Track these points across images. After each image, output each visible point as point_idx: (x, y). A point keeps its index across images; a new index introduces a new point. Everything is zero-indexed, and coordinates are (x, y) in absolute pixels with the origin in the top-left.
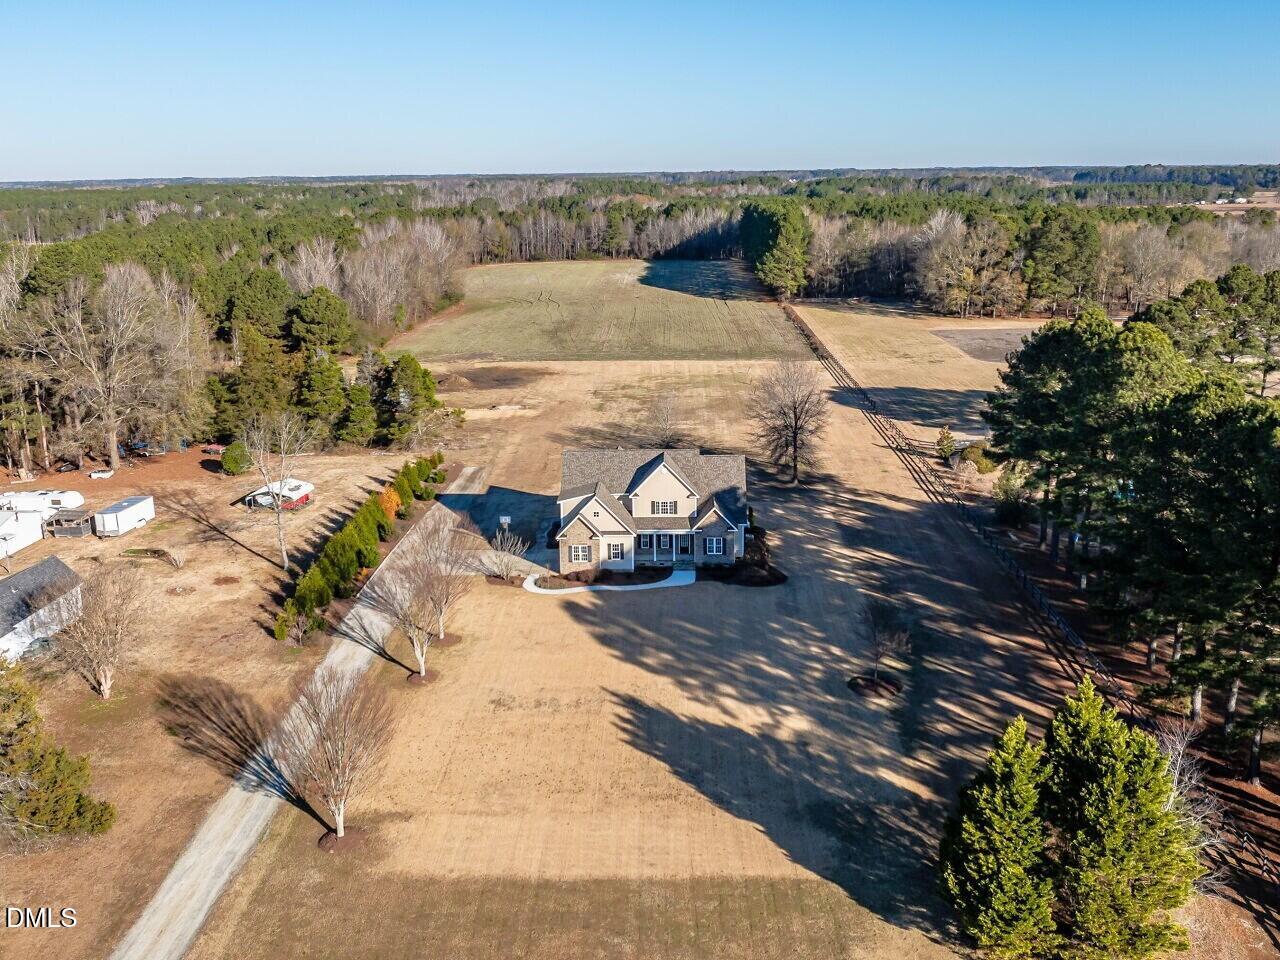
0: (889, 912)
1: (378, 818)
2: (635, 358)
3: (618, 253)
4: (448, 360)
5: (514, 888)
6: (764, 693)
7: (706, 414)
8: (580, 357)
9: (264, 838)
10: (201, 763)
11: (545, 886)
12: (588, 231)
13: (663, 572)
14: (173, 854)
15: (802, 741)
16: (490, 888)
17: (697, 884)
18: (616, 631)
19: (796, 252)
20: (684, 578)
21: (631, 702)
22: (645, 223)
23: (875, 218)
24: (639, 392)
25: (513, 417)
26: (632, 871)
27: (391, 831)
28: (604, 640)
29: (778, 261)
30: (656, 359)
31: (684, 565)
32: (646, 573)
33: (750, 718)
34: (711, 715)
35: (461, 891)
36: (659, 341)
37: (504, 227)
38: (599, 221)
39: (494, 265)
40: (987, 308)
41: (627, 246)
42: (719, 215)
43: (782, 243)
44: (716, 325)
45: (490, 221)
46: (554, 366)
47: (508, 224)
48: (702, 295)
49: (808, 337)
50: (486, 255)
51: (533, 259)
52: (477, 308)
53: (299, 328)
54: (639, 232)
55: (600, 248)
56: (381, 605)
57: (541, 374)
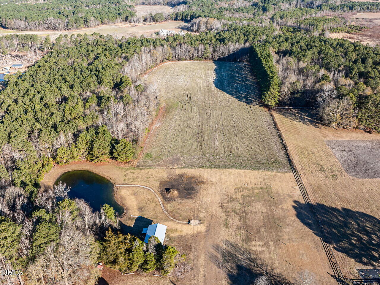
3: (208, 58)
12: (198, 51)
19: (276, 93)
22: (216, 46)
25: (197, 233)
29: (270, 96)
36: (234, 148)
37: (170, 49)
38: (202, 47)
39: (167, 63)
40: (346, 127)
41: (210, 56)
42: (242, 46)
43: (272, 90)
44: (251, 132)
45: (165, 46)
46: (204, 173)
47: (171, 47)
48: (239, 99)
49: (285, 147)
50: (165, 59)
51: (180, 60)
52: (168, 110)
53: (115, 154)
54: (215, 51)
55: (202, 57)
57: (200, 182)
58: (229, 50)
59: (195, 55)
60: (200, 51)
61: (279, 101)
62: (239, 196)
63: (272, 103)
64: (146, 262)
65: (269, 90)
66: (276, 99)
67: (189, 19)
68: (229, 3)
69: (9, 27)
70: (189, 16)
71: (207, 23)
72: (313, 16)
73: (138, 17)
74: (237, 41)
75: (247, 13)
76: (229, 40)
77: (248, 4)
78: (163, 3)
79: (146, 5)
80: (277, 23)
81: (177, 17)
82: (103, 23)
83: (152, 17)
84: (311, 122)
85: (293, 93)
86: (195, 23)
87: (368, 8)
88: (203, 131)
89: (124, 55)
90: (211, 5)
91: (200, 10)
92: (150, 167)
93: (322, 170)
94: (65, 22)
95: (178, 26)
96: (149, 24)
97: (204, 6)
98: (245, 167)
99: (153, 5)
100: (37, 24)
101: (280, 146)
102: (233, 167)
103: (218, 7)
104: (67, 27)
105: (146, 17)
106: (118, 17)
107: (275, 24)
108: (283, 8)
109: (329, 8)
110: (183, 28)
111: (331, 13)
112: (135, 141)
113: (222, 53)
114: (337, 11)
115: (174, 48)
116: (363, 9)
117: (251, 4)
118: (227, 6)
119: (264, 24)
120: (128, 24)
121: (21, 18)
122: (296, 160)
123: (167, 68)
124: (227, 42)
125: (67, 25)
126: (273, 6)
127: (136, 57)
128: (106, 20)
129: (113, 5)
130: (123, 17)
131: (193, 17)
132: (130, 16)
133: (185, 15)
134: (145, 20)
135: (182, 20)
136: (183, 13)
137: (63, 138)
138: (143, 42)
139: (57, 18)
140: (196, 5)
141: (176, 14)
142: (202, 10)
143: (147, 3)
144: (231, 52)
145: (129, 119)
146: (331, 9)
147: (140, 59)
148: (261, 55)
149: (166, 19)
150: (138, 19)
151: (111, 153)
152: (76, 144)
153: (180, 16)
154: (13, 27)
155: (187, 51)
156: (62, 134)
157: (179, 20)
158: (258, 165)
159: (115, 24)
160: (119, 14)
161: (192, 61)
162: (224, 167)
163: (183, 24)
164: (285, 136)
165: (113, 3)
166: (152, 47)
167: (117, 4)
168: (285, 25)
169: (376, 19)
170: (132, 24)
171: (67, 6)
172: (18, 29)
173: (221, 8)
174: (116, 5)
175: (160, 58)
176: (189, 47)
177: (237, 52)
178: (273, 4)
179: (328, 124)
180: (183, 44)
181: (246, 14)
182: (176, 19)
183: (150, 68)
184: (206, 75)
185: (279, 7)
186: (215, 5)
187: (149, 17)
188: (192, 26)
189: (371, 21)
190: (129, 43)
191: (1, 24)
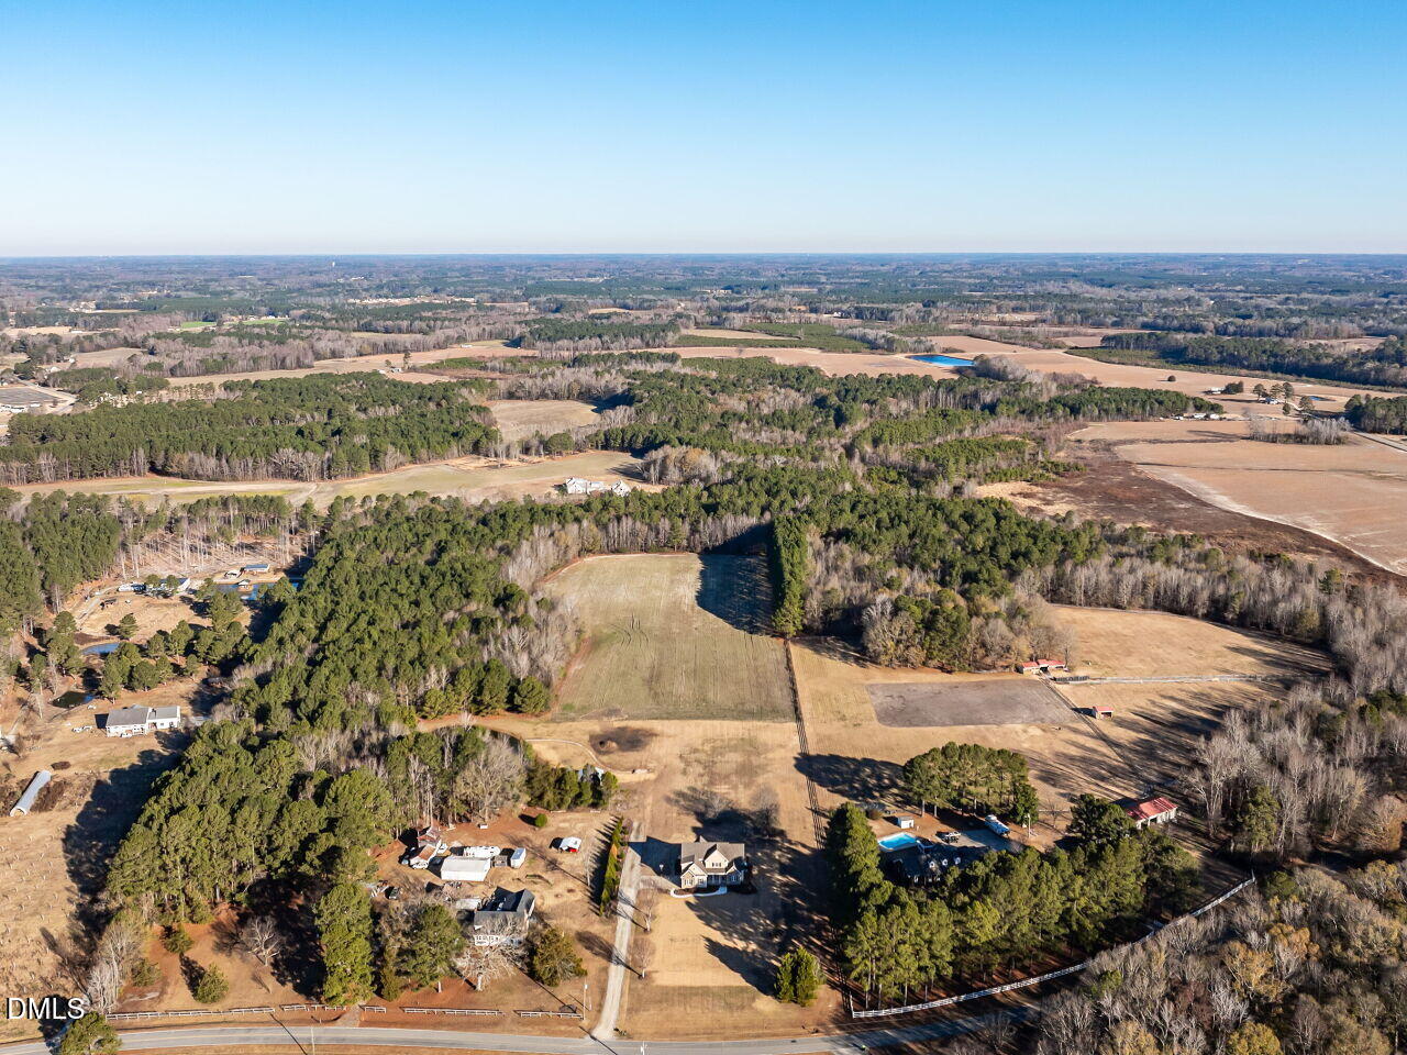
0: (766, 993)
1: (650, 973)
2: (698, 718)
3: (679, 547)
4: (598, 717)
5: (685, 988)
6: (745, 937)
7: (734, 778)
8: (669, 716)
9: (625, 976)
10: (597, 958)
11: (691, 988)
12: (658, 532)
13: (716, 889)
14: (606, 981)
15: (754, 951)
16: (680, 988)
17: (725, 987)
19: (796, 610)
20: (722, 891)
21: (708, 940)
22: (698, 522)
23: (859, 544)
24: (703, 757)
25: (645, 781)
26: (710, 984)
27: (654, 975)
28: (700, 917)
29: (784, 615)
30: (709, 718)
31: (723, 885)
32: (712, 888)
33: (741, 945)
34: (731, 944)
35: (674, 989)
36: (711, 695)
37: (595, 529)
38: (665, 524)
39: (589, 559)
40: (904, 663)
41: (685, 543)
42: (753, 521)
43: (787, 605)
44: (744, 674)
45: (585, 523)
46: (656, 725)
47: (598, 523)
48: (737, 624)
49: (795, 692)
50: (585, 551)
51: (617, 551)
52: (596, 643)
53: (518, 700)
54: (694, 531)
55: (666, 545)
56: (627, 902)
57: (652, 734)
58: (725, 531)
59: (652, 541)
60: (662, 533)
61: (804, 625)
62: (707, 748)
63: (791, 629)
64: (579, 795)
65: (783, 605)
66: (798, 622)
67: (639, 445)
68: (750, 397)
69: (175, 470)
70: (641, 440)
71: (682, 461)
72: (967, 433)
73: (506, 442)
74: (745, 511)
75: (794, 429)
76: (727, 509)
77: (802, 400)
78: (567, 395)
79: (519, 398)
80: (863, 460)
81: (607, 440)
82: (415, 459)
83: (541, 442)
84: (857, 660)
85: (826, 612)
86: (655, 462)
87: (1119, 410)
88: (659, 676)
89: (499, 543)
90: (699, 407)
91: (670, 420)
92: (573, 720)
93: (843, 718)
94: (325, 459)
95: (612, 464)
96: (536, 459)
97: (679, 408)
98: (724, 718)
99: (537, 399)
100: (250, 465)
101: (786, 691)
102: (704, 718)
103: (718, 411)
104: (328, 471)
105: (527, 443)
106: (453, 443)
107: (856, 460)
108: (893, 410)
109: (1017, 409)
110: (629, 473)
111: (1022, 425)
112: (548, 685)
113: (710, 536)
114: (1037, 418)
115: (605, 527)
116: (1106, 411)
117: (809, 399)
118: (741, 407)
119: (823, 464)
120: (483, 461)
121: (204, 449)
122: (805, 708)
123: (590, 570)
124: (721, 511)
125: (329, 468)
126: (866, 406)
127: (525, 547)
128: (423, 453)
129: (432, 406)
130: (468, 442)
131: (652, 444)
132: (484, 440)
133: (628, 436)
134: (526, 450)
135: (622, 449)
136: (623, 431)
137: (434, 676)
138: (536, 513)
139: (301, 448)
140: (659, 408)
141: (605, 434)
142: (674, 420)
143: (520, 393)
144: (730, 534)
145: (535, 651)
146: (1023, 412)
147: (534, 549)
148: (785, 540)
149: (579, 448)
150: (508, 448)
151: (510, 699)
152: (454, 685)
153: (615, 440)
154: (185, 470)
155: (634, 534)
156: (433, 671)
157: (614, 449)
158: (741, 713)
159: (448, 462)
160: (455, 435)
161: (645, 555)
162: (690, 718)
163: (627, 459)
164: (799, 678)
165: (430, 399)
166: (555, 525)
167: (444, 402)
168: (882, 464)
169: (1124, 442)
170: (492, 460)
171: (308, 410)
172: (198, 477)
173: (726, 412)
174: (439, 405)
175: (574, 550)
176: (638, 524)
177: (742, 535)
178: (868, 401)
179: (874, 660)
180: (624, 518)
181: (790, 432)
182: (606, 447)
183: (554, 569)
184: (672, 582)
185: (884, 408)
186: (711, 404)
187: (535, 442)
188: (647, 468)
189: (1108, 446)
190: (503, 516)
191: (152, 463)
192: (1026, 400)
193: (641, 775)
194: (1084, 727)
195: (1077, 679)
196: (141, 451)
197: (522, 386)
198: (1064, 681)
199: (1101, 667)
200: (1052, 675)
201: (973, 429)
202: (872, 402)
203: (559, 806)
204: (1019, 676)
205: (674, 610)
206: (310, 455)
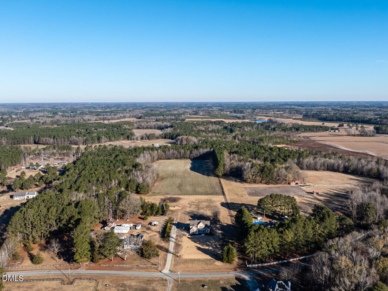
0: (218, 260)
1: (181, 255)
2: (194, 195)
3: (186, 158)
4: (163, 195)
5: (192, 259)
7: (205, 208)
8: (185, 195)
9: (173, 256)
10: (163, 252)
11: (194, 259)
12: (180, 153)
13: (201, 234)
14: (166, 258)
16: (190, 259)
17: (205, 259)
18: (193, 240)
19: (222, 168)
20: (203, 235)
22: (192, 151)
23: (239, 154)
24: (196, 204)
25: (178, 209)
26: (200, 258)
27: (182, 256)
29: (219, 170)
30: (197, 195)
31: (203, 233)
32: (199, 234)
35: (188, 259)
36: (197, 190)
37: (162, 152)
38: (182, 151)
39: (160, 161)
40: (255, 182)
41: (188, 156)
42: (208, 150)
44: (207, 185)
45: (159, 151)
46: (181, 197)
48: (204, 174)
49: (223, 189)
50: (159, 158)
51: (168, 159)
52: (162, 179)
53: (139, 190)
54: (191, 153)
55: (183, 157)
56: (173, 238)
57: (179, 199)
58: (200, 153)
59: (179, 156)
60: (182, 153)
61: (224, 173)
62: (197, 201)
63: (220, 174)
65: (218, 167)
66: (222, 172)
67: (174, 137)
68: (206, 127)
69: (41, 142)
70: (175, 135)
71: (187, 139)
72: (267, 135)
73: (136, 136)
74: (206, 147)
75: (218, 133)
76: (200, 147)
77: (220, 128)
78: (154, 128)
79: (140, 129)
80: (238, 139)
81: (165, 136)
82: (110, 140)
83: (147, 136)
84: (240, 182)
85: (231, 169)
86: (179, 139)
87: (310, 129)
88: (181, 185)
89: (134, 154)
90: (191, 128)
91: (183, 131)
92: (156, 195)
93: (238, 195)
94: (84, 139)
95: (167, 142)
96: (145, 141)
97: (186, 128)
98: (202, 195)
99: (145, 129)
100: (63, 141)
101: (220, 189)
102: (195, 195)
103: (197, 130)
105: (143, 136)
106: (121, 136)
107: (237, 140)
108: (246, 130)
109: (281, 129)
110: (170, 143)
111: (283, 133)
112: (148, 186)
113: (196, 154)
114: (287, 132)
115: (165, 152)
116: (306, 130)
118: (203, 129)
119: (227, 140)
120: (130, 141)
121: (50, 137)
122: (226, 193)
123: (160, 163)
124: (199, 148)
125: (86, 141)
126: (238, 129)
127: (142, 155)
128: (113, 139)
129: (116, 129)
130: (125, 136)
131: (177, 136)
132: (130, 136)
133: (171, 134)
134: (142, 138)
135: (169, 138)
136: (170, 133)
138: (144, 149)
139: (78, 136)
140: (180, 128)
141: (165, 134)
142: (184, 131)
143: (141, 127)
144: (201, 154)
145: (144, 177)
146: (283, 130)
147: (144, 157)
149: (157, 138)
150: (137, 138)
151: (137, 190)
153: (168, 136)
154: (44, 142)
155: (173, 154)
156: (113, 181)
157: (167, 138)
158: (207, 194)
159: (120, 141)
160: (122, 134)
161: (177, 160)
162: (191, 195)
163: (170, 141)
164: (224, 186)
165: (115, 127)
166: (150, 151)
167: (119, 128)
168: (244, 140)
169: (312, 137)
170: (132, 141)
171: (80, 129)
172: (48, 144)
173: (199, 130)
174: (117, 128)
175: (156, 158)
176: (175, 151)
177: (205, 153)
178: (239, 127)
179: (245, 181)
180: (171, 150)
181: (217, 134)
182: (165, 138)
184: (185, 165)
185: (244, 129)
186: (194, 128)
187: (145, 136)
188: (177, 141)
189: (308, 137)
190: (136, 149)
191: (35, 141)
192: (283, 127)
193: (176, 208)
194: (311, 196)
195: (307, 185)
196: (32, 137)
197: (141, 125)
198: (303, 186)
199: (313, 183)
200: (299, 185)
201: (269, 134)
202: (240, 128)
203: (151, 215)
204: (289, 185)
205: (185, 171)
206: (80, 138)
